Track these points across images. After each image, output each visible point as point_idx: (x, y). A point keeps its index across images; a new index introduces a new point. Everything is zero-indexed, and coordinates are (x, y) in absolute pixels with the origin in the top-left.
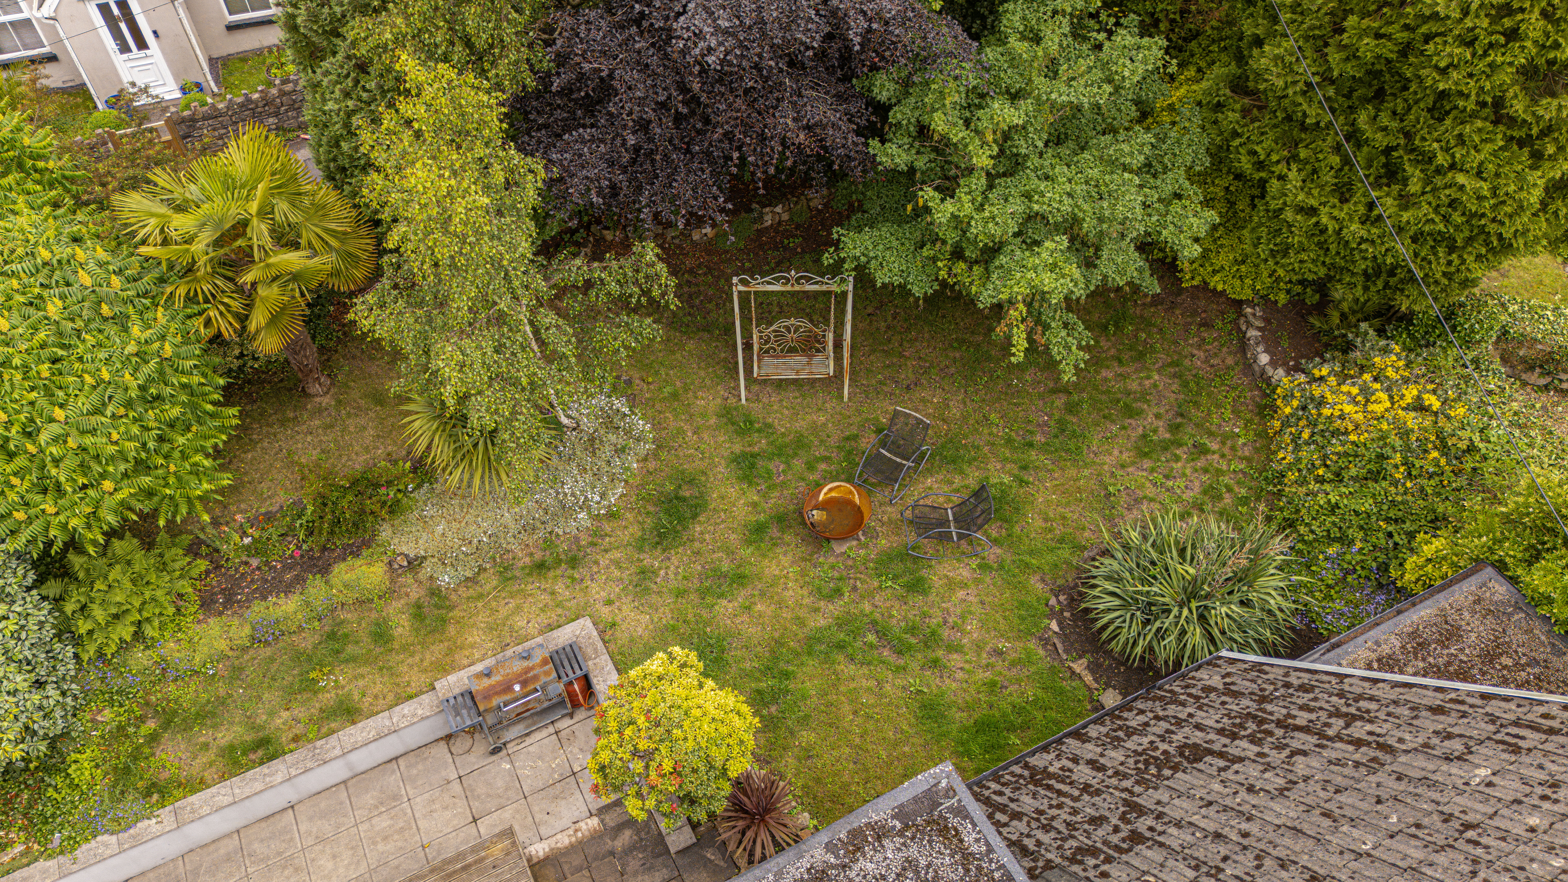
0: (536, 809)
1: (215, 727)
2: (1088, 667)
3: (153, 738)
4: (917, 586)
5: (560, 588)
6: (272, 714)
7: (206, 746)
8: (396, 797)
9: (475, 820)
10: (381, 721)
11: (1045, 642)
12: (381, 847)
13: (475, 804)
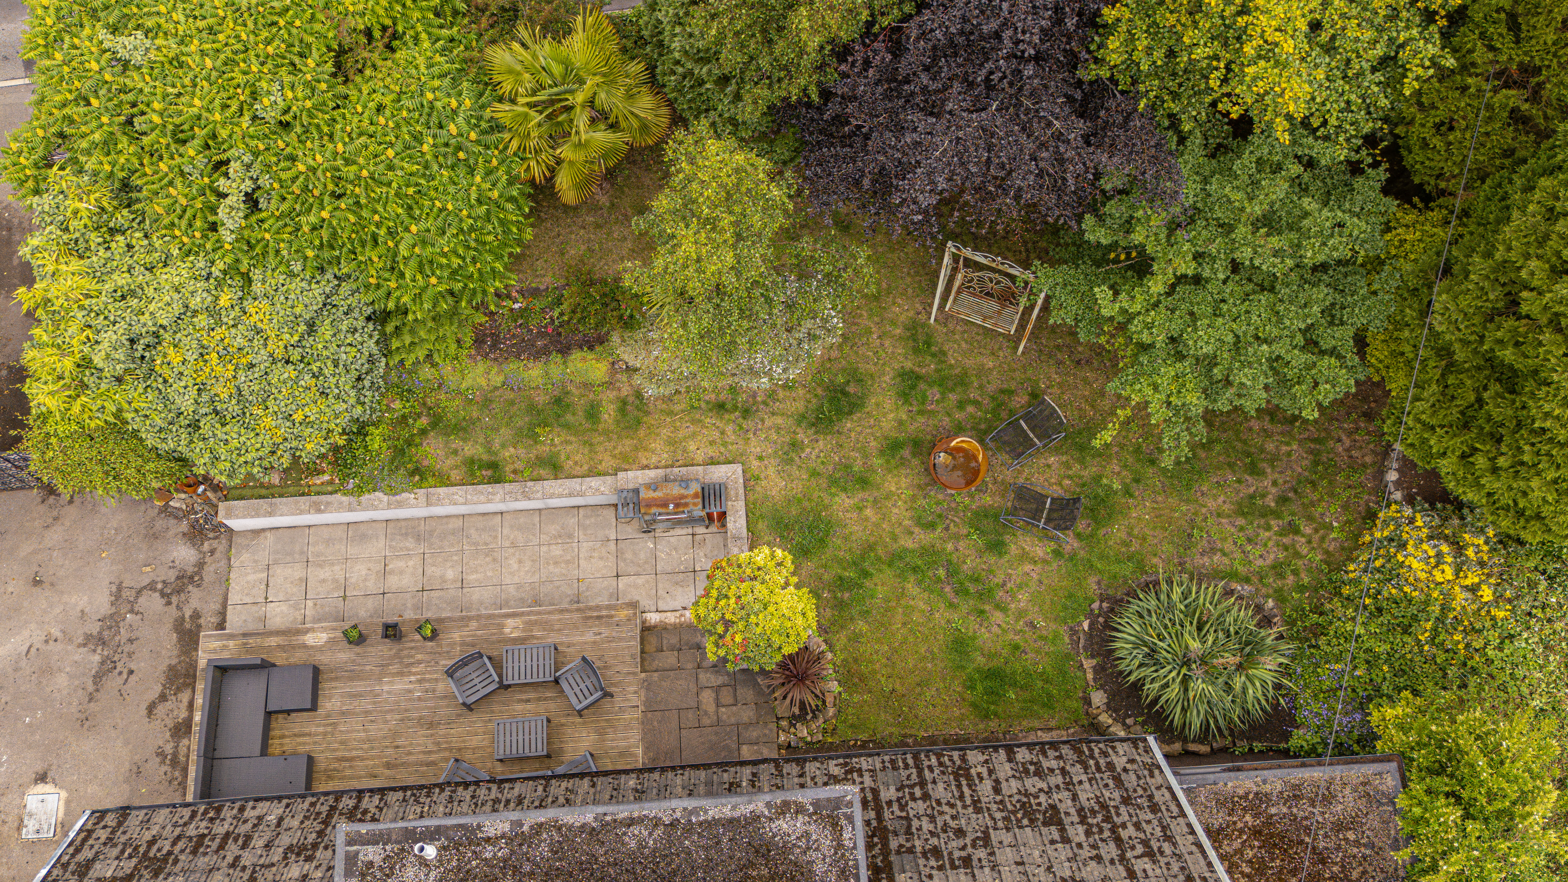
0: (660, 585)
1: (464, 440)
2: (1094, 668)
3: (423, 432)
4: (997, 547)
5: (729, 429)
6: (503, 446)
7: (456, 452)
8: (570, 536)
9: (618, 576)
10: (575, 484)
11: (1073, 632)
12: (551, 568)
13: (622, 564)
